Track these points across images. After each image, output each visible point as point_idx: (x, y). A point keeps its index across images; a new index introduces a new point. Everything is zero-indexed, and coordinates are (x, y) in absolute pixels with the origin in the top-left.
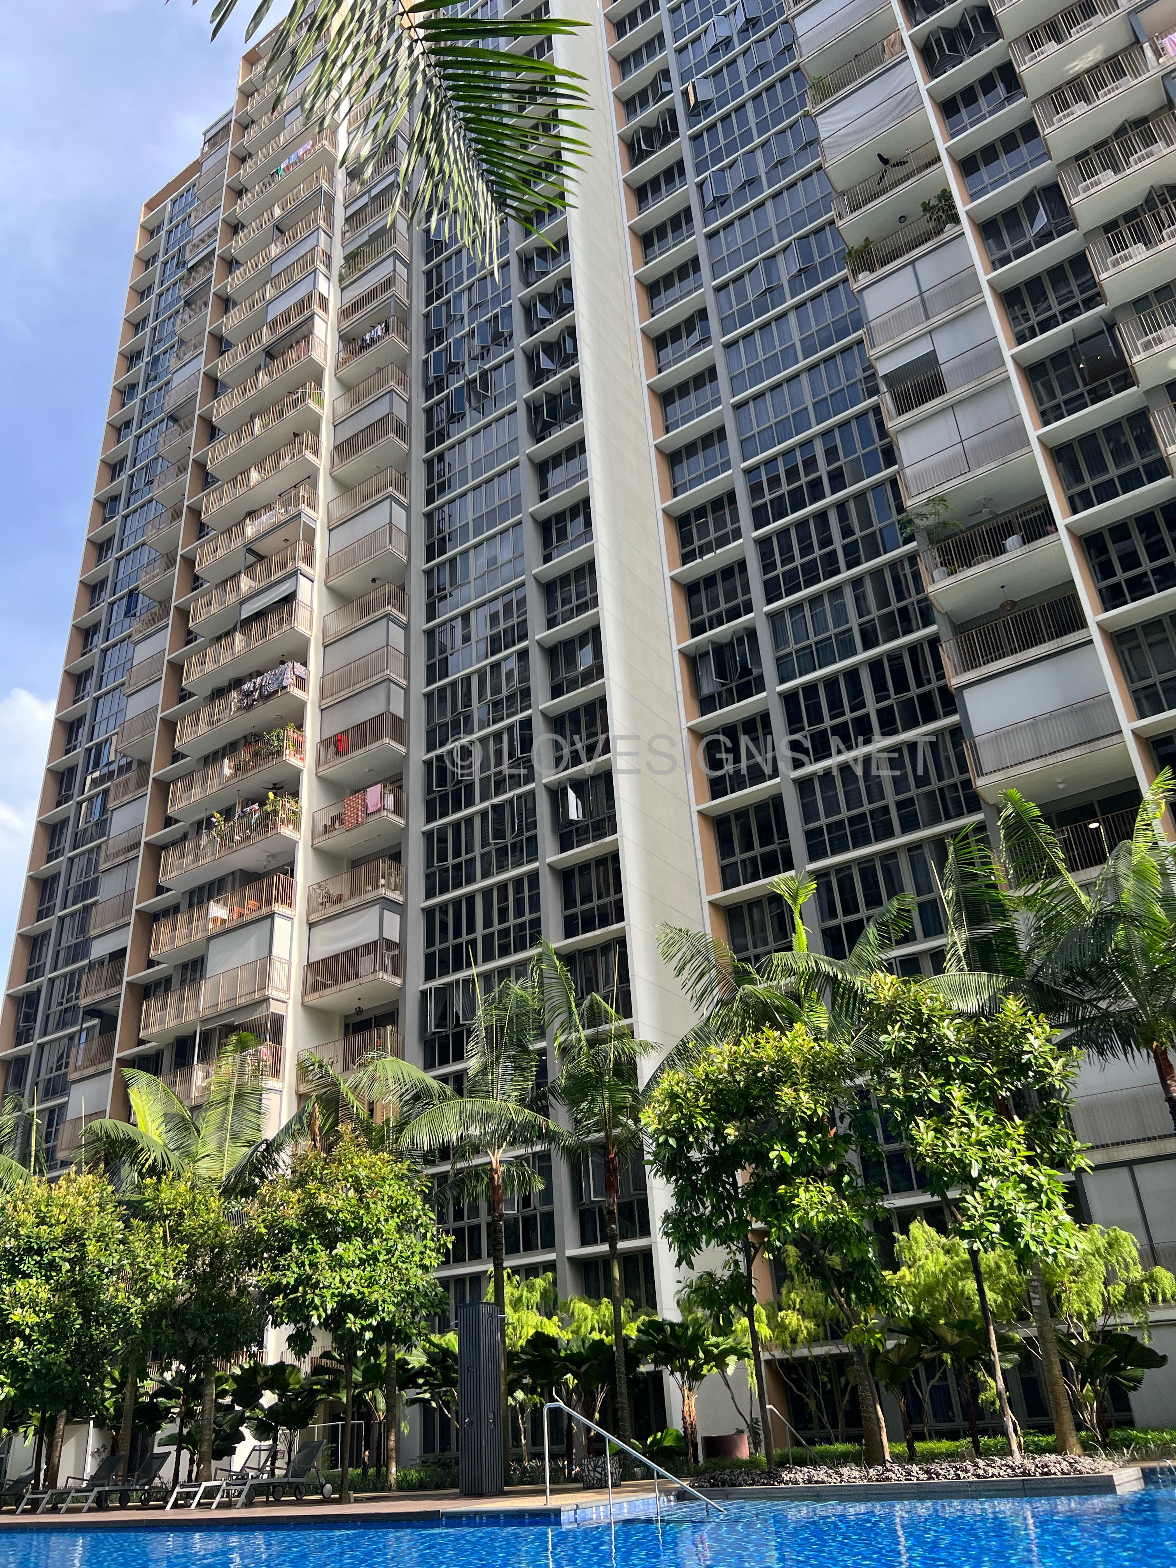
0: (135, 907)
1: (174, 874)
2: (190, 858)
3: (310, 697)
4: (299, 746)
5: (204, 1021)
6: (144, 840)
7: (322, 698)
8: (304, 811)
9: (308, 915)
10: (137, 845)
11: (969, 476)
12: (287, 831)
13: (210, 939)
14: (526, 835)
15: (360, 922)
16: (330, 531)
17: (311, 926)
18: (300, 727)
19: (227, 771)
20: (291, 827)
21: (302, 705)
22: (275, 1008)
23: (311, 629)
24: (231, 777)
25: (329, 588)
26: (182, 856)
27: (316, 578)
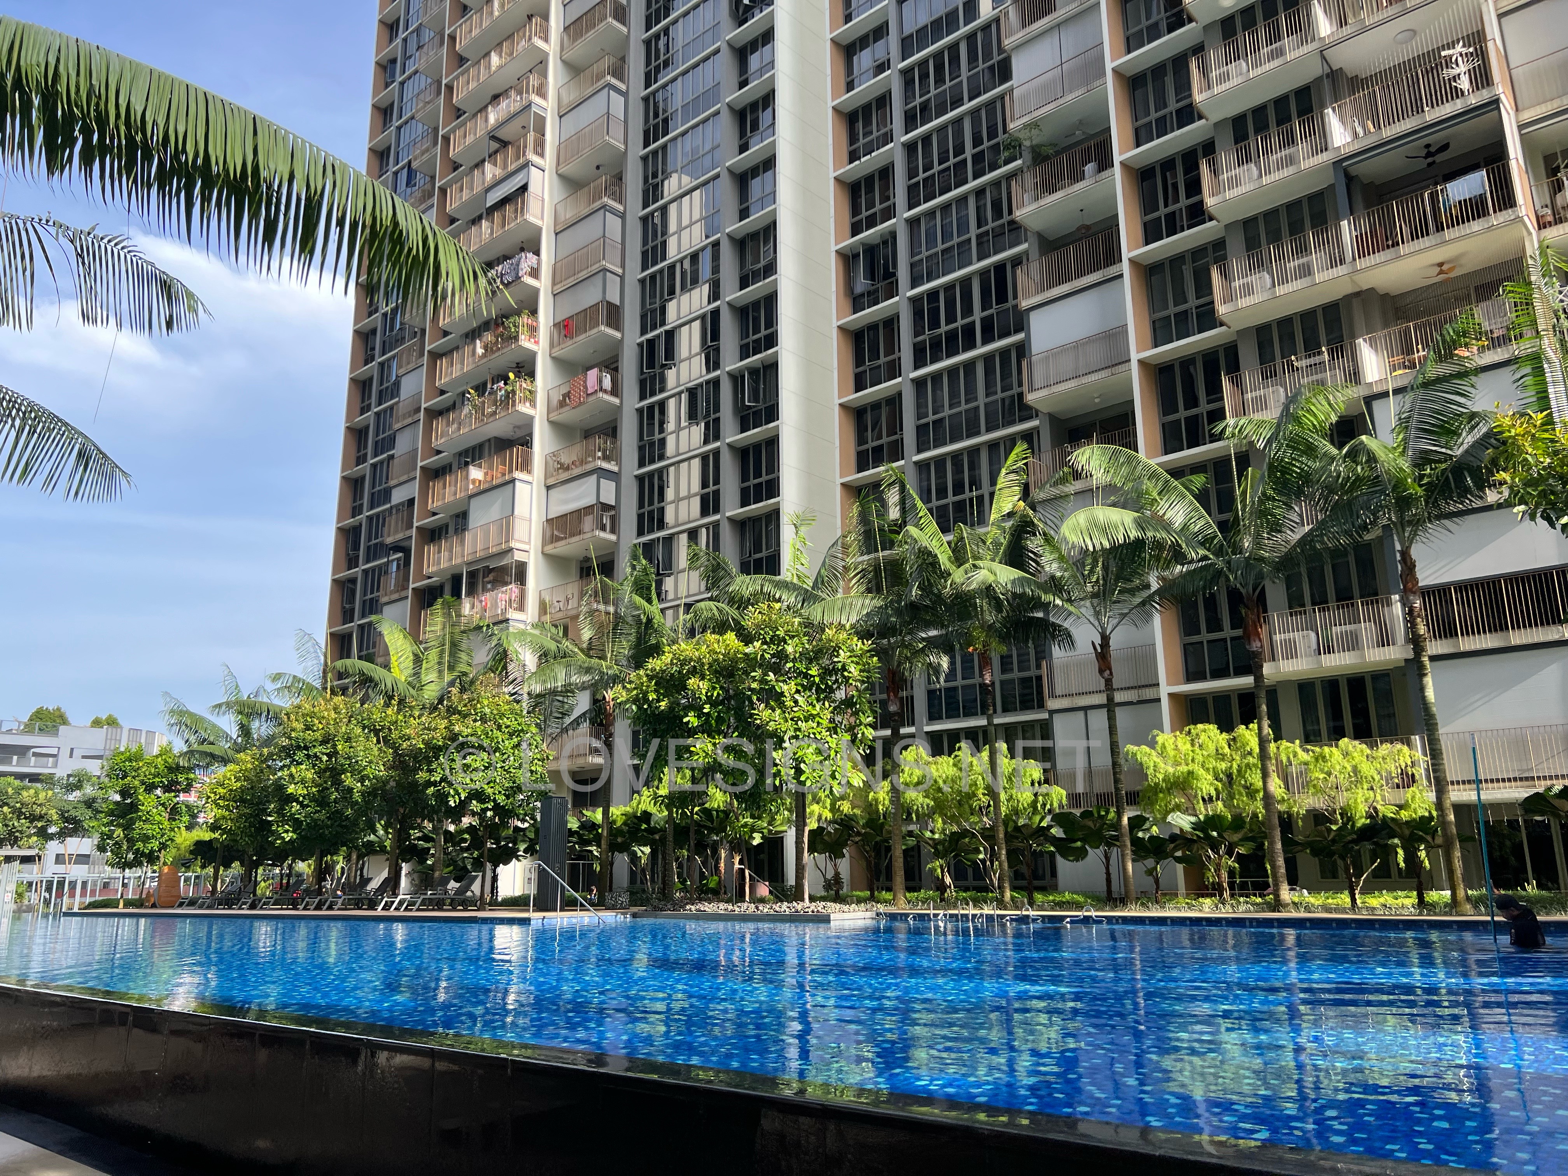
0: (420, 464)
1: (443, 440)
2: (455, 426)
3: (543, 285)
4: (533, 330)
5: (469, 564)
6: (423, 406)
7: (554, 284)
8: (539, 390)
9: (545, 479)
10: (418, 410)
11: (1061, 101)
12: (524, 408)
13: (471, 497)
14: (713, 416)
15: (584, 487)
16: (561, 117)
17: (548, 488)
18: (534, 312)
19: (480, 351)
20: (528, 404)
21: (536, 292)
22: (518, 556)
23: (542, 218)
24: (484, 356)
25: (560, 176)
26: (448, 425)
27: (547, 167)
